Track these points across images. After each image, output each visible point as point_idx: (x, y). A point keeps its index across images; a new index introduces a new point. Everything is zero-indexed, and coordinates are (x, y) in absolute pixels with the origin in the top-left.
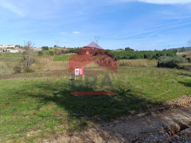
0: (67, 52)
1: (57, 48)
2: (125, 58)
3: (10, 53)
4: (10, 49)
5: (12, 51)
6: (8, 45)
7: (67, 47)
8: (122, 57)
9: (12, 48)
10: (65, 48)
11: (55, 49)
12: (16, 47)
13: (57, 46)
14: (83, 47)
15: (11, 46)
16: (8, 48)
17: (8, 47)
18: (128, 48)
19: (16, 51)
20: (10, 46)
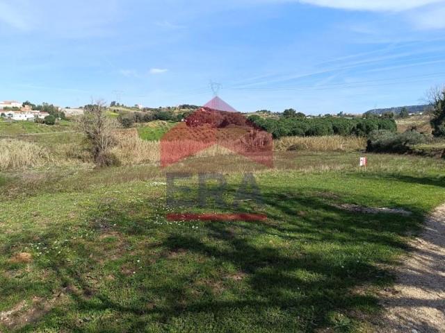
0: (147, 119)
1: (119, 109)
2: (294, 133)
3: (15, 122)
4: (11, 112)
5: (17, 117)
6: (6, 103)
7: (141, 107)
8: (288, 131)
9: (15, 109)
10: (136, 107)
11: (115, 111)
12: (24, 106)
13: (118, 104)
14: (180, 106)
15: (13, 105)
16: (6, 109)
17: (5, 106)
18: (291, 110)
19: (28, 117)
20: (10, 103)
